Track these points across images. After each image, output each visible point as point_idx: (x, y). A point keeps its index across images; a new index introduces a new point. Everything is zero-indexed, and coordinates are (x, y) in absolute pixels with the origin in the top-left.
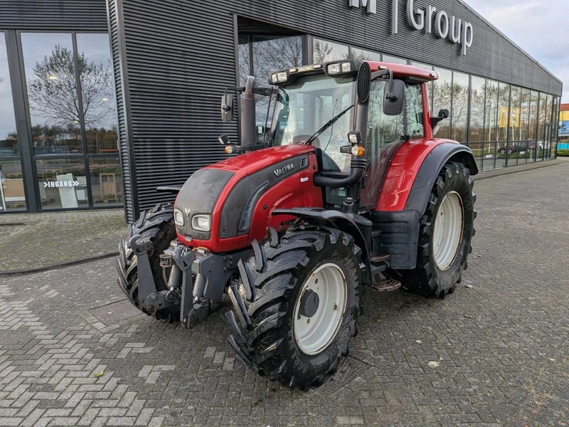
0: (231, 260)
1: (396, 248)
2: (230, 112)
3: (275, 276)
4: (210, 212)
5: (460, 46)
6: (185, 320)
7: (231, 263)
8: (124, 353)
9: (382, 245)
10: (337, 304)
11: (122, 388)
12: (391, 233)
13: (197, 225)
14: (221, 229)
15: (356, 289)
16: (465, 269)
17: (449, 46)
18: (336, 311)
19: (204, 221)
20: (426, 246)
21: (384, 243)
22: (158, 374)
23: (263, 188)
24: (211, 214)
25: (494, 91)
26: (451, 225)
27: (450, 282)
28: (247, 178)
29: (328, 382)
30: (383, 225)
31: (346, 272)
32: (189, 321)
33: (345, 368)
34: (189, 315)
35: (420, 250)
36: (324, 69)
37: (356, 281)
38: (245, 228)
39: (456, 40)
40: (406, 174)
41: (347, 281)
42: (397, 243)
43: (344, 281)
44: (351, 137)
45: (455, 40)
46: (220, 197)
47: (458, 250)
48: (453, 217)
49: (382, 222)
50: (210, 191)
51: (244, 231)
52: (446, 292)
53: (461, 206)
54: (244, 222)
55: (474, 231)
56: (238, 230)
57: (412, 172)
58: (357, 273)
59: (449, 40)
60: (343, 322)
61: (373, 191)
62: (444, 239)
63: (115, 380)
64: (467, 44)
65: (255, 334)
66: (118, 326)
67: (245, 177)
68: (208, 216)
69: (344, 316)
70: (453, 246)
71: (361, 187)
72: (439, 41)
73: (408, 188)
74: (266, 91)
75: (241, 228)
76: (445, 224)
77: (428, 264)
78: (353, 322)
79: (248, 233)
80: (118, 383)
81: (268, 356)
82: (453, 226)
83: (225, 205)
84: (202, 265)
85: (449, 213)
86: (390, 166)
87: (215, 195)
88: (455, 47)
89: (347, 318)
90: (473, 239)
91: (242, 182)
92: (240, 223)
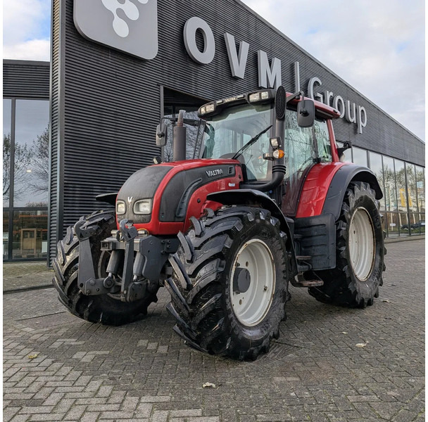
0: (168, 244)
1: (317, 251)
2: (164, 138)
3: (213, 237)
4: (151, 196)
5: (356, 126)
6: (125, 292)
7: (168, 246)
8: (57, 345)
9: (303, 249)
10: (266, 285)
11: (57, 365)
12: (312, 236)
13: (139, 211)
14: (161, 212)
15: (284, 272)
16: (381, 285)
17: (347, 125)
18: (265, 293)
19: (145, 206)
20: (343, 248)
21: (305, 247)
22: (92, 357)
23: (197, 183)
24: (152, 198)
25: (390, 174)
26: (364, 242)
27: (368, 293)
28: (184, 172)
29: (261, 359)
30: (303, 230)
31: (274, 253)
32: (129, 292)
33: (277, 350)
34: (130, 287)
35: (338, 252)
36: (246, 98)
37: (283, 264)
38: (181, 215)
39: (353, 120)
40: (320, 190)
41: (275, 262)
42: (318, 246)
43: (273, 262)
44: (272, 141)
45: (351, 120)
46: (160, 185)
47: (373, 265)
48: (365, 235)
49: (302, 228)
50: (152, 180)
51: (180, 217)
52: (366, 301)
53: (371, 223)
54: (181, 209)
55: (386, 251)
56: (175, 216)
57: (325, 188)
58: (283, 256)
59: (346, 120)
60: (273, 303)
61: (292, 202)
62: (359, 256)
63: (50, 361)
64: (362, 124)
65: (194, 292)
66: (48, 329)
67: (182, 171)
68: (149, 200)
69: (274, 296)
70: (368, 262)
71: (281, 194)
72: (338, 121)
73: (323, 197)
74: (196, 123)
75: (178, 214)
76: (359, 242)
77: (346, 267)
78: (282, 305)
79: (184, 221)
80: (53, 362)
81: (207, 311)
82: (366, 244)
83: (165, 193)
84: (143, 244)
85: (361, 231)
86: (306, 181)
87: (156, 182)
88: (351, 126)
89: (277, 300)
90: (385, 257)
91: (180, 174)
92: (178, 210)
